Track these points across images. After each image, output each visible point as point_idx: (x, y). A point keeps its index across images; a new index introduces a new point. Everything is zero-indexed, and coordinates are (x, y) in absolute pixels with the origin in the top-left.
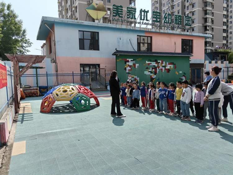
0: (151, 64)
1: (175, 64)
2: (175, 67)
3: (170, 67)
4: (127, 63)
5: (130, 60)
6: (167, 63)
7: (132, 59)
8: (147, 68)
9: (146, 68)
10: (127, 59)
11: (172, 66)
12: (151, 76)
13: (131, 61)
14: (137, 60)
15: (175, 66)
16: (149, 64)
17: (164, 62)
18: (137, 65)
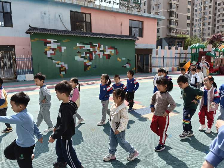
0: (84, 47)
1: (116, 49)
2: (117, 53)
3: (111, 52)
4: (48, 45)
5: (52, 41)
6: (107, 47)
7: (56, 40)
8: (79, 52)
9: (77, 53)
10: (48, 40)
11: (113, 51)
12: (85, 63)
13: (54, 42)
14: (63, 41)
15: (117, 51)
16: (81, 47)
17: (102, 46)
18: (63, 48)
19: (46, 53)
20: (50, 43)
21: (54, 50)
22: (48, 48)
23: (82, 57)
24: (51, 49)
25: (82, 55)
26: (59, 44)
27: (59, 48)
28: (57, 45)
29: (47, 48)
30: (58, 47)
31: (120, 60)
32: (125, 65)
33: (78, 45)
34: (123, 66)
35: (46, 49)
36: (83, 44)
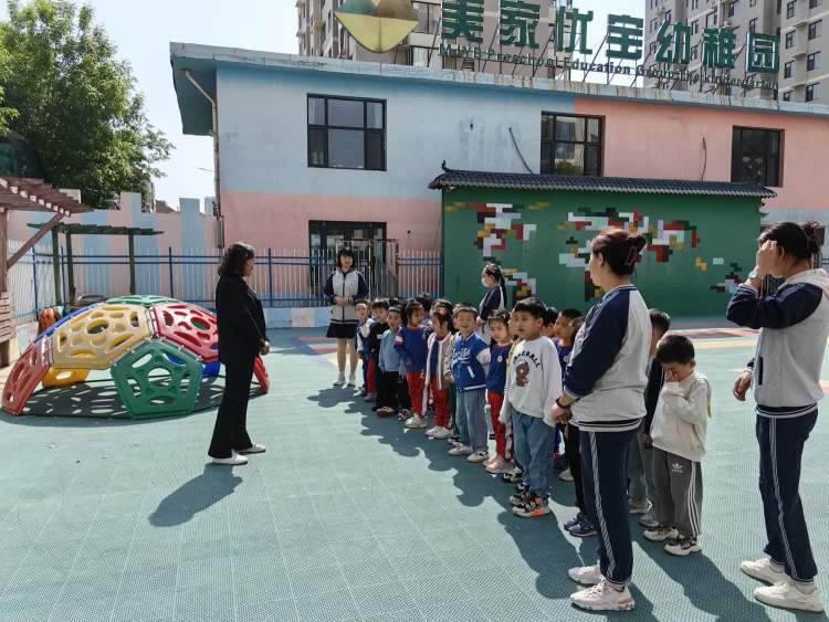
0: (590, 224)
1: (694, 228)
3: (673, 238)
4: (487, 220)
5: (499, 207)
6: (661, 223)
7: (510, 206)
8: (572, 241)
10: (489, 205)
11: (680, 235)
15: (694, 235)
16: (579, 225)
17: (646, 219)
18: (529, 228)
19: (480, 243)
20: (492, 214)
21: (503, 236)
22: (487, 228)
23: (580, 256)
24: (493, 231)
25: (582, 251)
26: (518, 216)
27: (518, 228)
28: (513, 220)
29: (483, 229)
30: (513, 227)
31: (704, 266)
32: (720, 285)
33: (572, 218)
34: (713, 288)
35: (480, 234)
36: (589, 214)
